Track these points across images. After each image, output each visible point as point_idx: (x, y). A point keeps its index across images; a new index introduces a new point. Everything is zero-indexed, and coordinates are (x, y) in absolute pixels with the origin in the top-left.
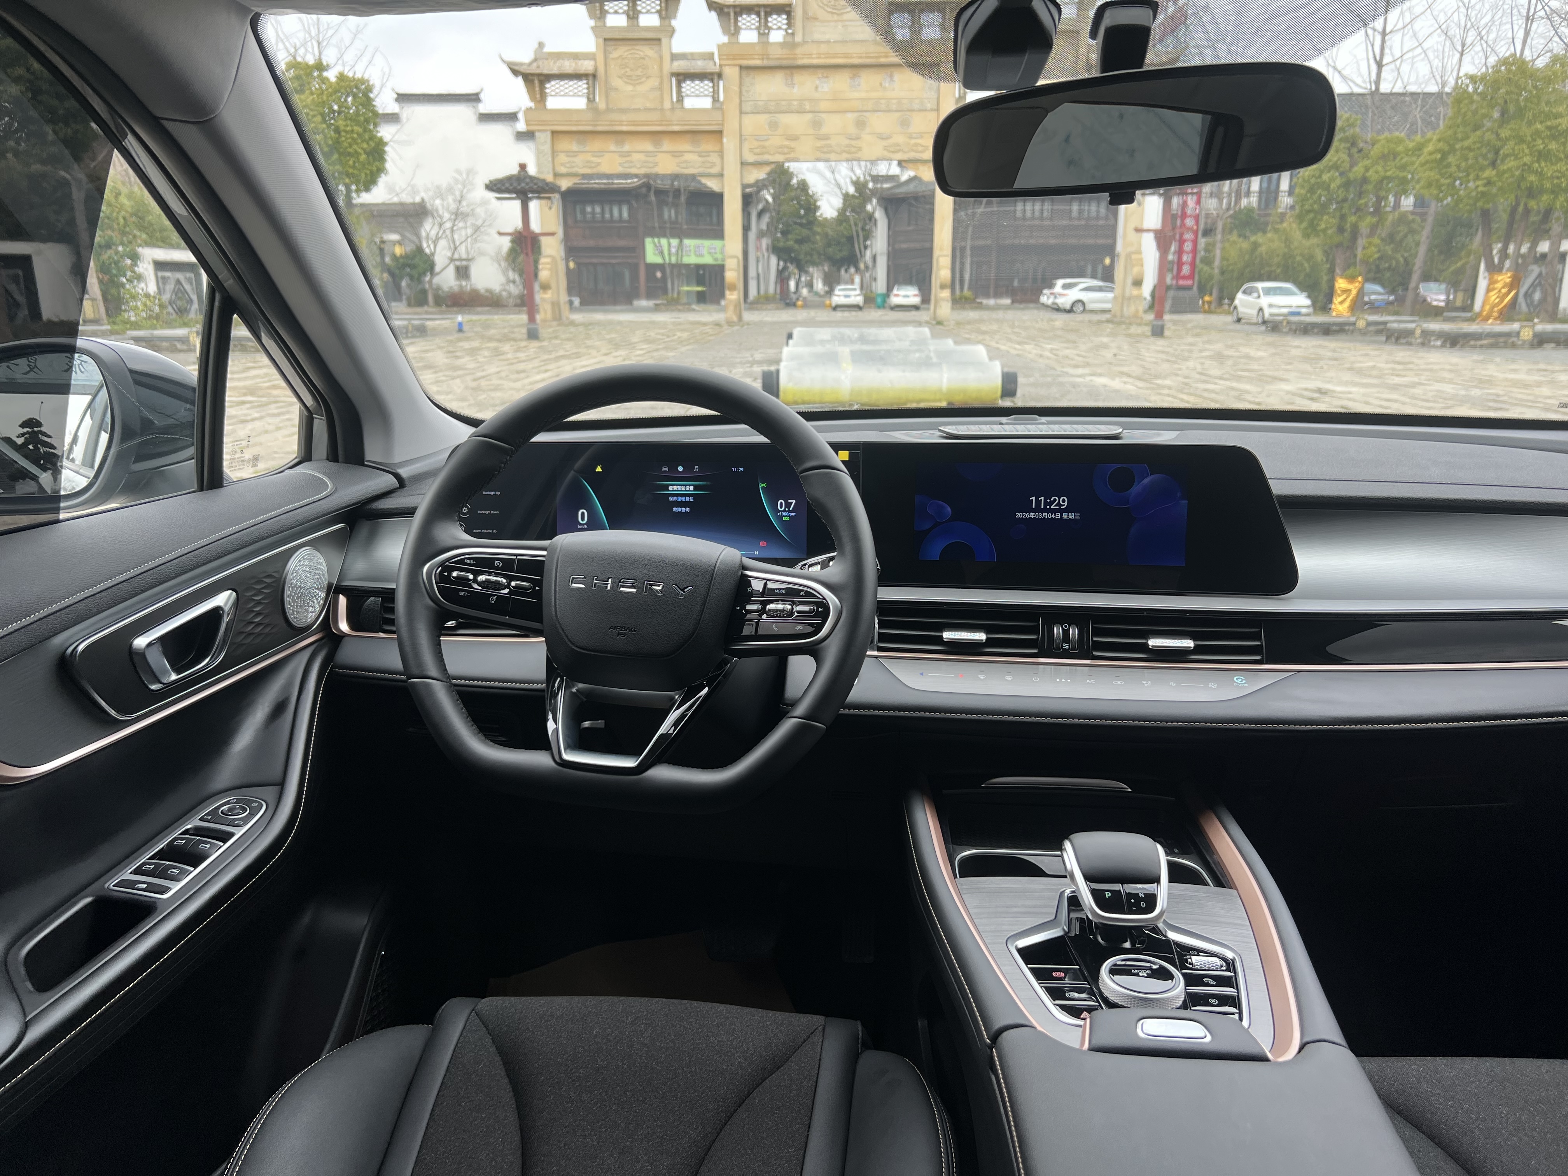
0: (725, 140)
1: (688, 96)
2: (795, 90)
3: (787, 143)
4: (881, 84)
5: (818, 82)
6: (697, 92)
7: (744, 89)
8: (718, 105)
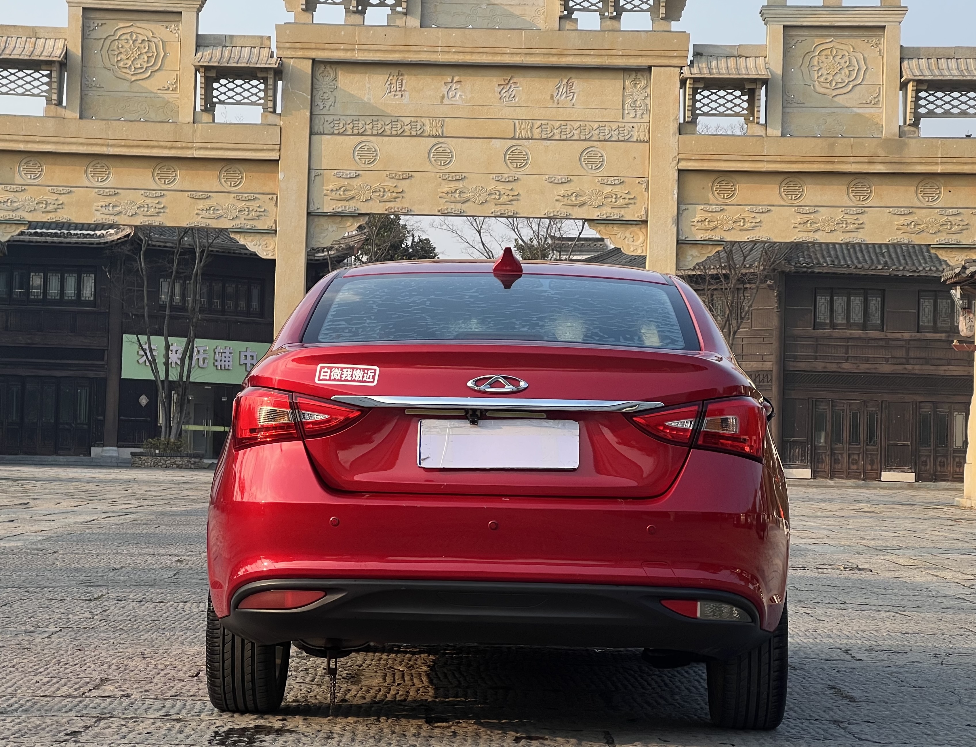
0: (281, 176)
1: (221, 102)
2: (405, 100)
3: (390, 183)
4: (552, 97)
5: (445, 89)
6: (238, 98)
7: (318, 95)
8: (272, 118)
